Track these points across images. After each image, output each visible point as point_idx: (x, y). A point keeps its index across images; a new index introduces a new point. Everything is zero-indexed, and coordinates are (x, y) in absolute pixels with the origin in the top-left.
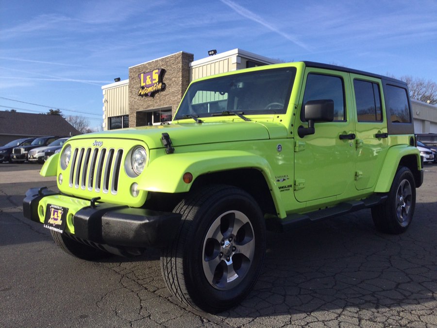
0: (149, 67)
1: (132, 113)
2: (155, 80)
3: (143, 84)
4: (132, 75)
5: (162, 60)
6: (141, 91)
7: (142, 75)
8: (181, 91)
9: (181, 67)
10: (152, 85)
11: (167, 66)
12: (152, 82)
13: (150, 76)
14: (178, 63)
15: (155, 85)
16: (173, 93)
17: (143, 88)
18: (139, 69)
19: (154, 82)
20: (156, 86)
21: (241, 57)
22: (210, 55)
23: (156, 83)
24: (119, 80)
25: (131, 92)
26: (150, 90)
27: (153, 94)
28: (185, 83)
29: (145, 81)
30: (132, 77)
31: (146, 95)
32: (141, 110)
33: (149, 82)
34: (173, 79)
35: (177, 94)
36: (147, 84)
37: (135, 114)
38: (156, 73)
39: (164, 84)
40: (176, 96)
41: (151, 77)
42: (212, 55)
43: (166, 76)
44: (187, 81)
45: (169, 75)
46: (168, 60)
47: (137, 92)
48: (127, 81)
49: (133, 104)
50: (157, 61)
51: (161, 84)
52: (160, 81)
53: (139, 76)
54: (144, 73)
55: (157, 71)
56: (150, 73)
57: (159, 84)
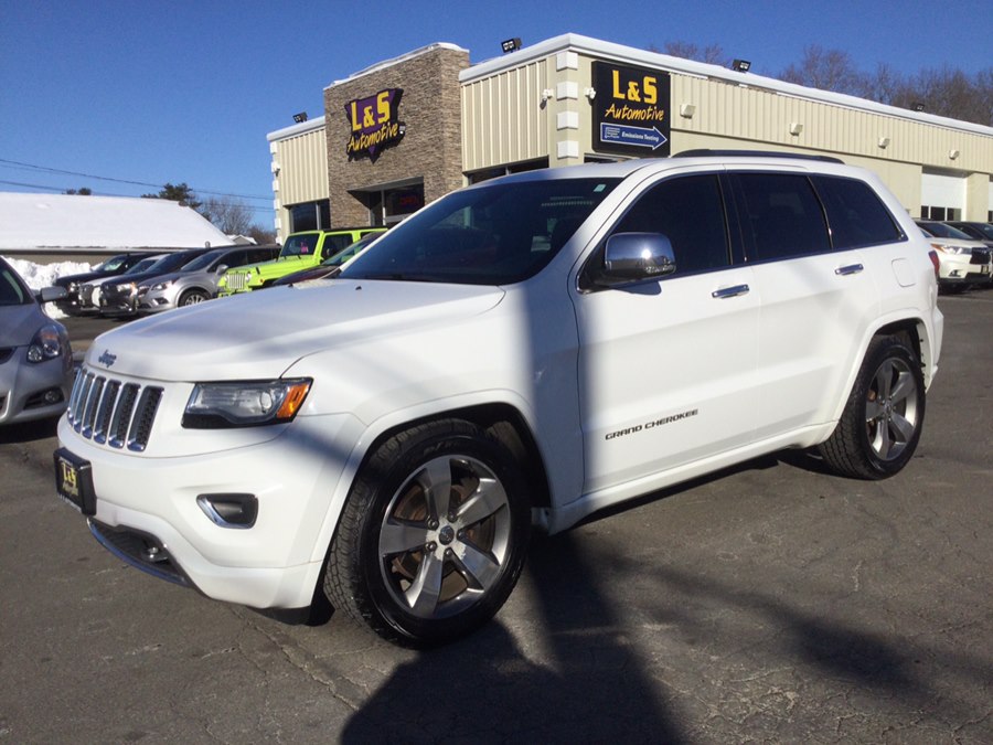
0: (368, 86)
1: (336, 196)
2: (383, 115)
3: (357, 127)
4: (332, 106)
5: (398, 67)
6: (352, 144)
7: (354, 105)
9: (440, 83)
10: (377, 128)
11: (409, 82)
12: (376, 122)
13: (370, 107)
14: (434, 72)
15: (384, 128)
16: (425, 145)
17: (356, 135)
18: (346, 89)
19: (381, 121)
20: (385, 131)
21: (580, 54)
22: (505, 51)
24: (302, 118)
25: (330, 146)
26: (373, 138)
28: (451, 120)
29: (360, 120)
30: (333, 111)
31: (364, 153)
32: (356, 186)
33: (369, 121)
34: (425, 112)
35: (435, 149)
36: (366, 125)
37: (343, 199)
38: (384, 100)
39: (403, 124)
40: (433, 152)
41: (374, 110)
42: (511, 50)
43: (407, 105)
44: (454, 115)
45: (413, 103)
46: (410, 67)
47: (345, 147)
48: (322, 119)
49: (337, 174)
50: (385, 70)
51: (395, 127)
52: (394, 118)
53: (348, 107)
54: (357, 101)
55: (386, 94)
56: (372, 101)
57: (391, 126)
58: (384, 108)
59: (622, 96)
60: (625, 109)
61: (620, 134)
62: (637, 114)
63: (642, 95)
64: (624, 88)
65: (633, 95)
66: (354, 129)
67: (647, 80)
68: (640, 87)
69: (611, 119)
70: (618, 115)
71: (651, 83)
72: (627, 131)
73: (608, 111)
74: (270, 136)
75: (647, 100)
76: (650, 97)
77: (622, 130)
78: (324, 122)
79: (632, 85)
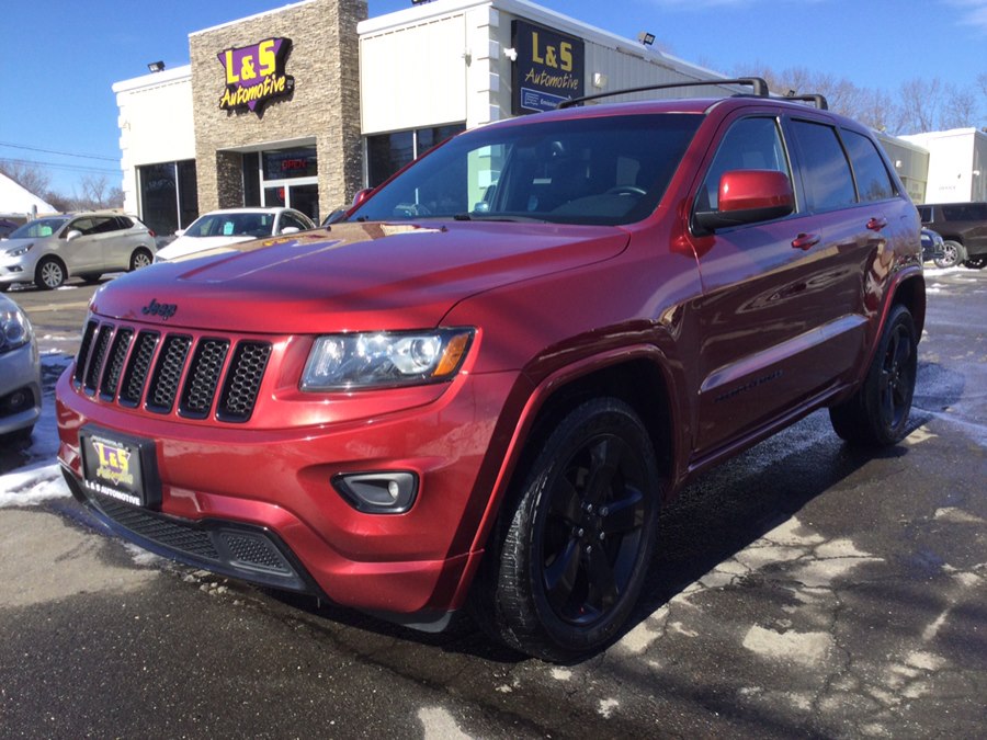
0: (244, 33)
1: (203, 155)
2: (266, 67)
3: (233, 79)
4: (199, 55)
5: (284, 15)
6: (227, 97)
7: (229, 55)
8: (339, 99)
9: (337, 33)
10: (258, 81)
11: (299, 31)
12: (258, 74)
13: (250, 58)
14: (329, 23)
15: (267, 81)
16: (318, 103)
17: (232, 88)
18: (218, 38)
19: (263, 73)
20: (269, 84)
21: (500, 10)
22: (414, 3)
23: (270, 77)
24: (161, 66)
25: (198, 99)
26: (254, 93)
27: (260, 106)
28: (348, 76)
29: (237, 69)
30: (200, 61)
31: (242, 108)
32: (229, 145)
33: (248, 72)
34: (317, 65)
35: (329, 106)
36: (245, 77)
37: (214, 159)
38: (267, 49)
39: (291, 78)
40: (327, 110)
41: (256, 60)
43: (295, 56)
44: (352, 70)
45: (305, 55)
46: (300, 15)
47: (216, 101)
48: (187, 70)
49: (206, 131)
50: (269, 18)
51: (282, 80)
52: (280, 71)
53: (221, 57)
54: (233, 49)
55: (271, 43)
56: (252, 50)
57: (277, 79)
58: (268, 59)
59: (541, 61)
60: (543, 74)
61: (539, 101)
62: (554, 81)
63: (559, 61)
64: (542, 54)
65: (551, 60)
66: (229, 82)
67: (564, 45)
68: (557, 53)
69: (530, 84)
70: (537, 81)
71: (567, 49)
72: (546, 98)
73: (528, 76)
74: (116, 87)
75: (563, 67)
76: (565, 63)
77: (541, 96)
78: (190, 73)
79: (550, 49)
